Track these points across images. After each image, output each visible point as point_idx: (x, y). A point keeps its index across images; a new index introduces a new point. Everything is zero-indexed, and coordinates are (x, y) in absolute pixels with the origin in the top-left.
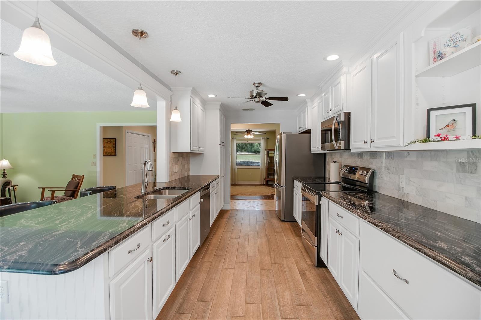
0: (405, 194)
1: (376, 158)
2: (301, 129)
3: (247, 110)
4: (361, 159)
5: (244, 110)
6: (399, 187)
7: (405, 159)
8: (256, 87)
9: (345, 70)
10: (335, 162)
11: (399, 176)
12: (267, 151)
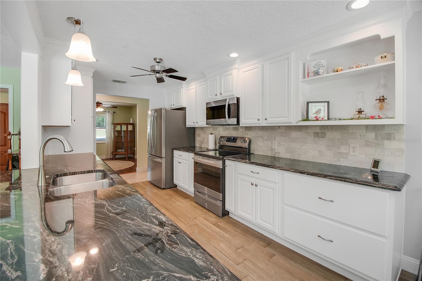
0: (276, 152)
1: (251, 131)
2: (173, 106)
3: (120, 82)
4: (237, 132)
5: (115, 81)
6: (272, 148)
7: (276, 131)
8: (157, 62)
9: (236, 66)
10: (212, 134)
11: (272, 142)
12: (115, 125)
